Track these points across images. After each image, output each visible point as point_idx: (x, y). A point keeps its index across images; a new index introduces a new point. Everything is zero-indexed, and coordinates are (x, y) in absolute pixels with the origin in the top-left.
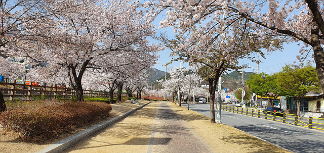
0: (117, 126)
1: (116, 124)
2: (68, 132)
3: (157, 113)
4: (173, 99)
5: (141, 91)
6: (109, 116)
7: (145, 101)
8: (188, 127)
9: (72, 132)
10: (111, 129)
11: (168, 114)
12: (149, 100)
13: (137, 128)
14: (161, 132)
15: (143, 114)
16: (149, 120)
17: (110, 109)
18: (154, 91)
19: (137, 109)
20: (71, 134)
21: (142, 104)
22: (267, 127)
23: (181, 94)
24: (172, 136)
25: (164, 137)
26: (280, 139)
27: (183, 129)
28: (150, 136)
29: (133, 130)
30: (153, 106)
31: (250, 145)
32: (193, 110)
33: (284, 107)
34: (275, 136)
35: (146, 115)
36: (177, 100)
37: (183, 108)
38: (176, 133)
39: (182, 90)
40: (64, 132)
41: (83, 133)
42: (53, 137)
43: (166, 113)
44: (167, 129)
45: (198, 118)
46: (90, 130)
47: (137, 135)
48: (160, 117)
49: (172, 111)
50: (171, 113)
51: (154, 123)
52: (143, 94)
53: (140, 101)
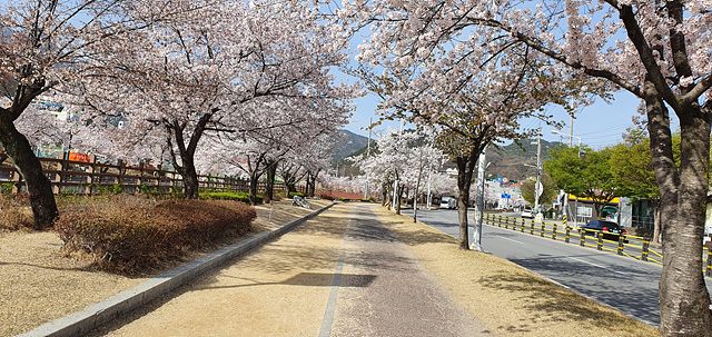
0: (267, 250)
1: (266, 247)
2: (176, 258)
3: (349, 227)
4: (383, 197)
5: (314, 180)
6: (251, 230)
7: (322, 201)
8: (411, 256)
9: (184, 258)
10: (257, 256)
11: (371, 230)
12: (331, 199)
13: (309, 255)
14: (355, 264)
15: (318, 229)
16: (330, 240)
17: (253, 215)
18: (342, 179)
19: (307, 218)
20: (182, 261)
21: (316, 207)
22: (579, 263)
23: (401, 189)
24: (377, 272)
25: (361, 273)
26: (602, 286)
27: (400, 259)
28: (333, 271)
29: (301, 259)
30: (341, 212)
31: (531, 293)
32: (426, 223)
33: (626, 221)
34: (593, 279)
35: (326, 230)
36: (392, 200)
37: (404, 217)
38: (385, 267)
39: (404, 179)
40: (170, 258)
41: (204, 261)
42: (151, 265)
43: (367, 227)
44: (367, 259)
45: (435, 239)
46: (218, 255)
47: (308, 269)
48: (355, 236)
49: (380, 223)
50: (379, 229)
51: (342, 247)
52: (318, 186)
53: (312, 201)
